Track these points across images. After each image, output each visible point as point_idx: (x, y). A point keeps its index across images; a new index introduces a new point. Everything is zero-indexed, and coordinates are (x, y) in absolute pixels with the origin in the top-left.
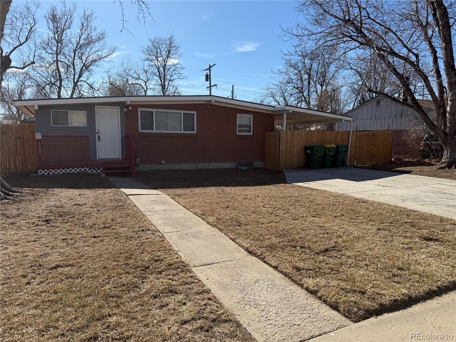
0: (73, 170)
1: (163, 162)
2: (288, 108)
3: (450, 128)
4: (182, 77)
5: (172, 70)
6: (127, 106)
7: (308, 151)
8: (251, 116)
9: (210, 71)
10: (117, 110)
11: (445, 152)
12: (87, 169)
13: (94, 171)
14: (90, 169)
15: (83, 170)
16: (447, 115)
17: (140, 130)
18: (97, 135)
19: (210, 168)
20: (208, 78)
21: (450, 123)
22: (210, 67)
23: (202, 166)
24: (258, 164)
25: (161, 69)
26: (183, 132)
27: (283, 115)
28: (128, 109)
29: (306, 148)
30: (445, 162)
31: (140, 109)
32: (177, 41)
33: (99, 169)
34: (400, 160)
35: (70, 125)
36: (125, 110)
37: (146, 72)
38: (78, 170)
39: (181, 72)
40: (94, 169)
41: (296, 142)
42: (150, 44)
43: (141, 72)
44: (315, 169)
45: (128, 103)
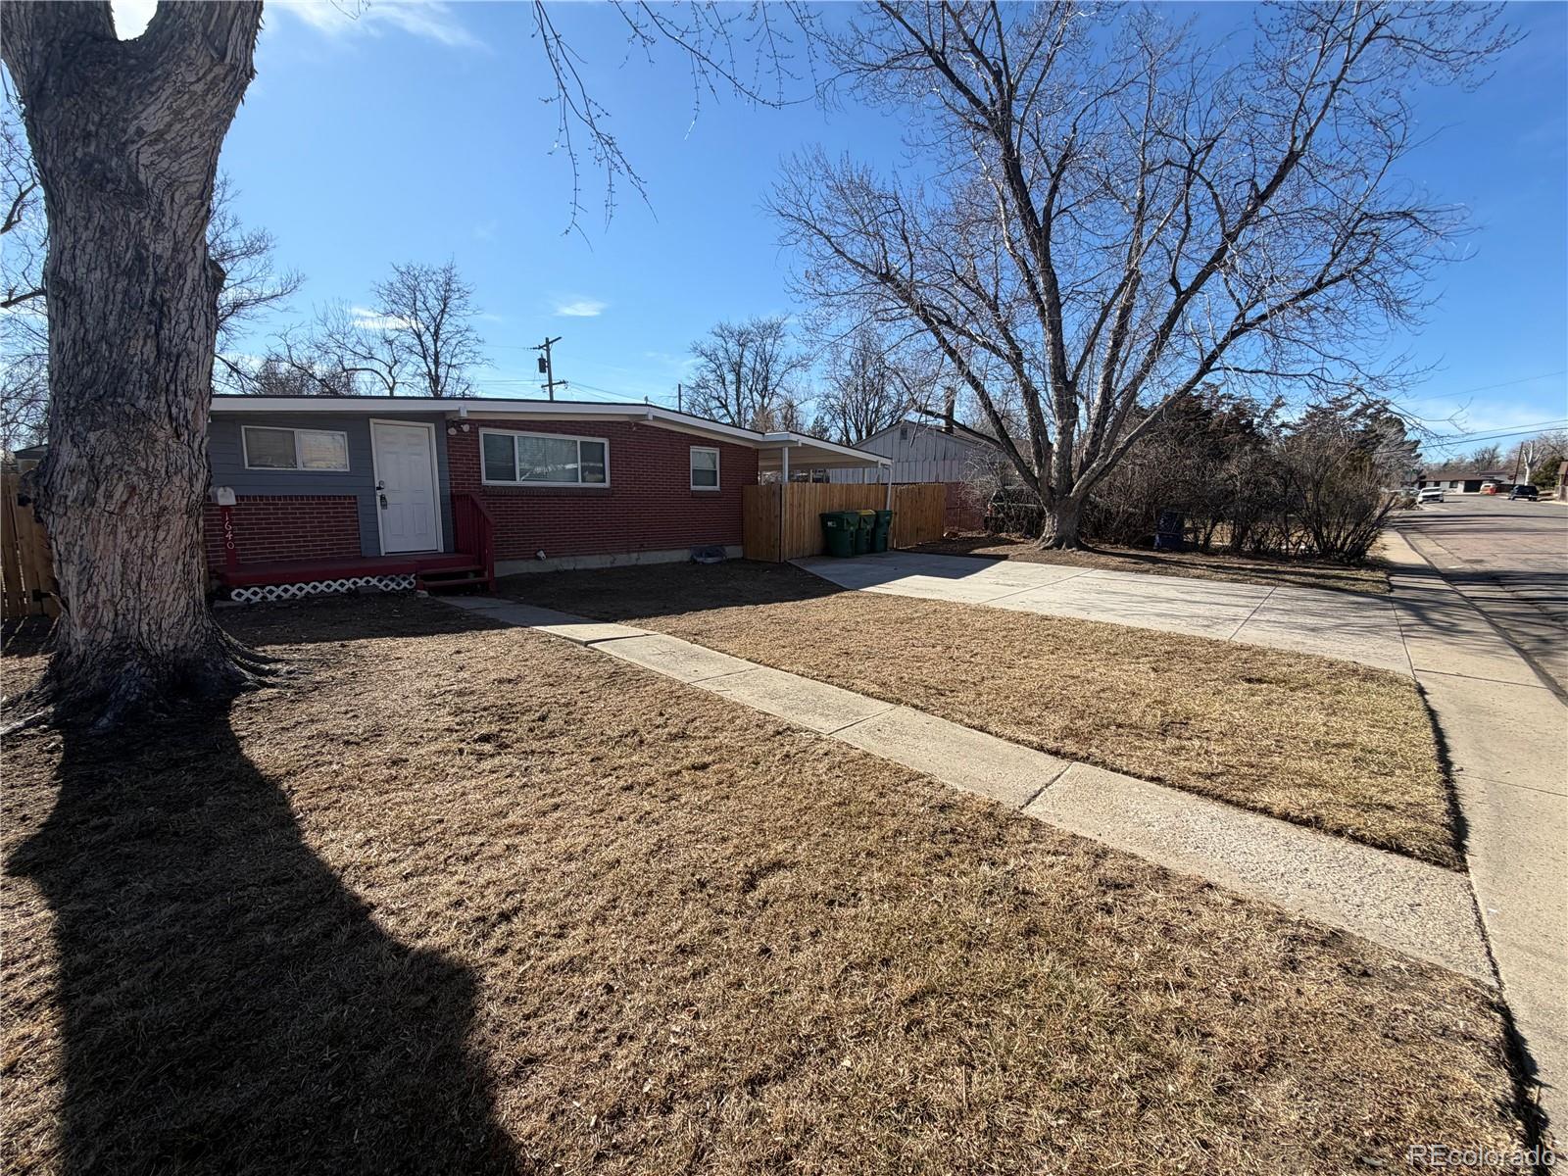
0: (335, 586)
1: (542, 554)
2: (794, 437)
3: (1058, 480)
4: (478, 360)
5: (454, 342)
6: (458, 423)
7: (830, 524)
8: (717, 451)
9: (548, 351)
10: (426, 433)
11: (1049, 522)
12: (374, 581)
13: (393, 585)
14: (380, 581)
15: (361, 583)
16: (1054, 458)
17: (485, 481)
18: (379, 493)
19: (640, 563)
20: (544, 365)
21: (1059, 472)
22: (548, 343)
23: (623, 560)
24: (733, 552)
25: (427, 338)
26: (580, 484)
27: (781, 449)
28: (460, 431)
29: (824, 518)
30: (1050, 538)
31: (482, 431)
32: (463, 278)
33: (404, 579)
34: (955, 535)
35: (300, 468)
36: (452, 431)
37: (391, 343)
38: (349, 584)
39: (476, 348)
40: (392, 580)
41: (807, 505)
42: (394, 277)
43: (375, 343)
44: (847, 557)
45: (464, 415)
